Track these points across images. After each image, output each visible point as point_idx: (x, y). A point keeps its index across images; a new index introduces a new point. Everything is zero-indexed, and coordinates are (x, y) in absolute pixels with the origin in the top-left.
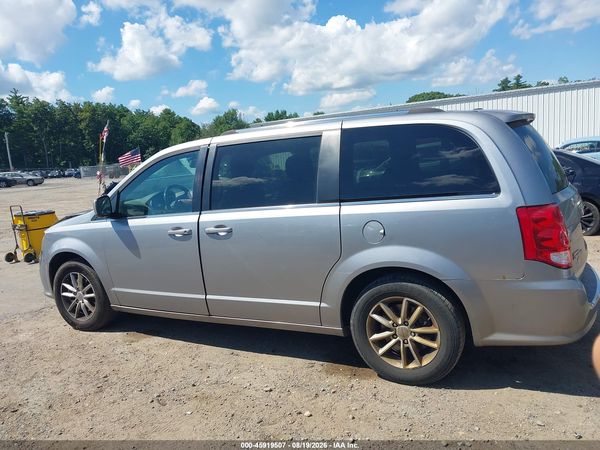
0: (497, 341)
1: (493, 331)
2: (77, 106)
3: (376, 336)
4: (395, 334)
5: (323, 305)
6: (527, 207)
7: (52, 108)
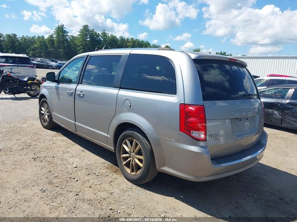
0: (165, 171)
1: (164, 165)
2: (128, 39)
3: (124, 155)
4: (130, 156)
5: (108, 136)
6: (185, 104)
7: (117, 39)
